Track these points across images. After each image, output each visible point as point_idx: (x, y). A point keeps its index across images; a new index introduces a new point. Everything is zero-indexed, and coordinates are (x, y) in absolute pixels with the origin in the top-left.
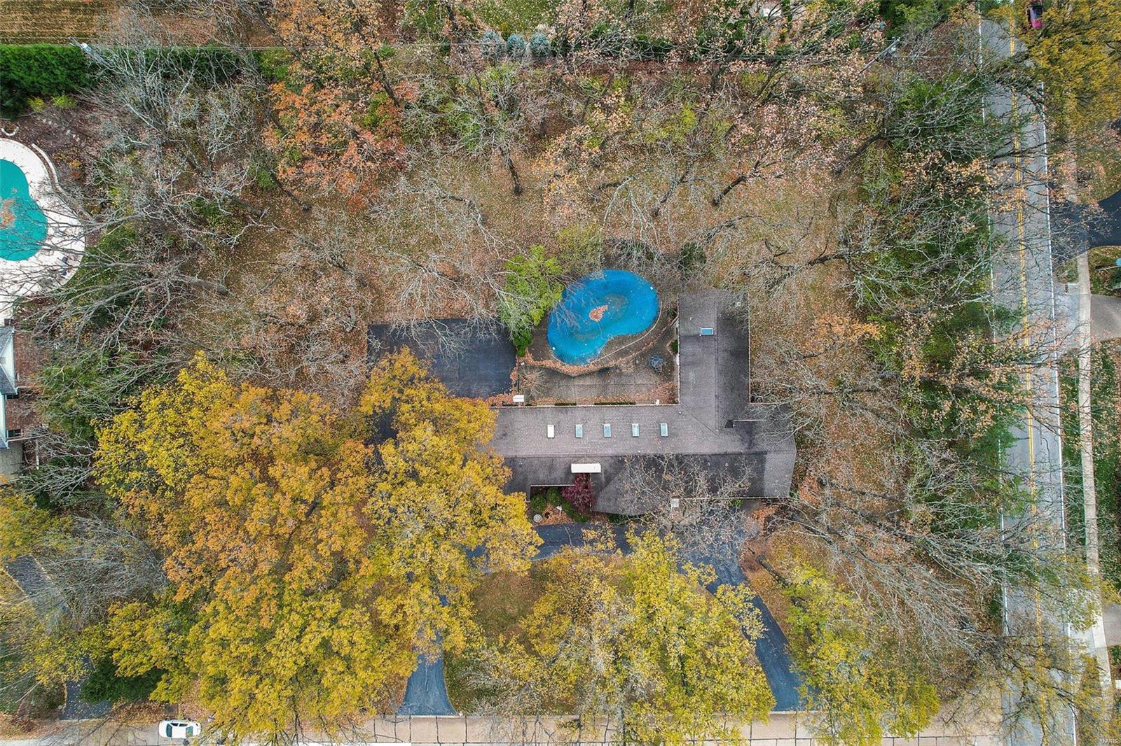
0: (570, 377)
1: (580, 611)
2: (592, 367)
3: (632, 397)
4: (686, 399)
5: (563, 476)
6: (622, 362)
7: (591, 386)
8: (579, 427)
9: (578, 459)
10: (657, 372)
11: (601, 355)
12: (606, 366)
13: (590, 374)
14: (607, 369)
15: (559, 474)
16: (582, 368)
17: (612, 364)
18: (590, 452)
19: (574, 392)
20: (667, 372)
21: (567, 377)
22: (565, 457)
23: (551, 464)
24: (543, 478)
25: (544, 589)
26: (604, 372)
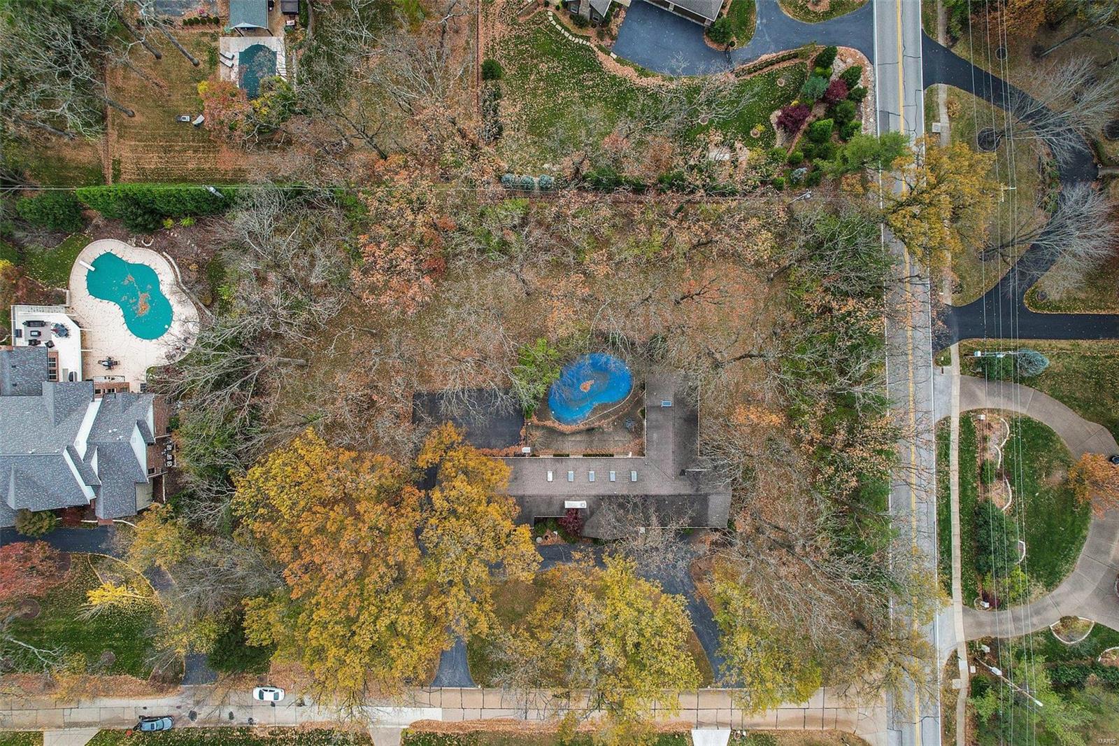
0: (565, 434)
1: (569, 611)
2: (582, 427)
3: (612, 450)
4: (652, 453)
5: (558, 510)
6: (604, 423)
7: (580, 441)
8: (571, 472)
9: (570, 498)
10: (630, 432)
11: (588, 418)
12: (592, 426)
13: (579, 432)
14: (593, 429)
15: (556, 508)
16: (574, 427)
17: (597, 424)
18: (578, 492)
19: (568, 446)
20: (638, 432)
21: (562, 434)
22: (560, 495)
23: (549, 500)
24: (543, 511)
25: (543, 593)
26: (590, 431)
